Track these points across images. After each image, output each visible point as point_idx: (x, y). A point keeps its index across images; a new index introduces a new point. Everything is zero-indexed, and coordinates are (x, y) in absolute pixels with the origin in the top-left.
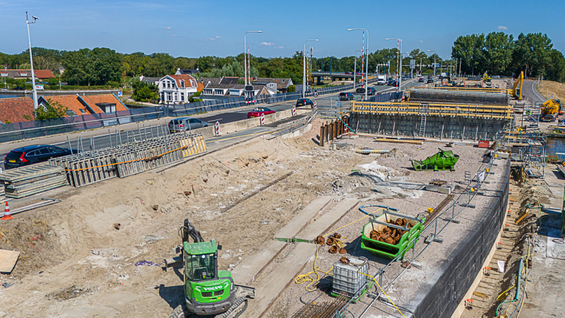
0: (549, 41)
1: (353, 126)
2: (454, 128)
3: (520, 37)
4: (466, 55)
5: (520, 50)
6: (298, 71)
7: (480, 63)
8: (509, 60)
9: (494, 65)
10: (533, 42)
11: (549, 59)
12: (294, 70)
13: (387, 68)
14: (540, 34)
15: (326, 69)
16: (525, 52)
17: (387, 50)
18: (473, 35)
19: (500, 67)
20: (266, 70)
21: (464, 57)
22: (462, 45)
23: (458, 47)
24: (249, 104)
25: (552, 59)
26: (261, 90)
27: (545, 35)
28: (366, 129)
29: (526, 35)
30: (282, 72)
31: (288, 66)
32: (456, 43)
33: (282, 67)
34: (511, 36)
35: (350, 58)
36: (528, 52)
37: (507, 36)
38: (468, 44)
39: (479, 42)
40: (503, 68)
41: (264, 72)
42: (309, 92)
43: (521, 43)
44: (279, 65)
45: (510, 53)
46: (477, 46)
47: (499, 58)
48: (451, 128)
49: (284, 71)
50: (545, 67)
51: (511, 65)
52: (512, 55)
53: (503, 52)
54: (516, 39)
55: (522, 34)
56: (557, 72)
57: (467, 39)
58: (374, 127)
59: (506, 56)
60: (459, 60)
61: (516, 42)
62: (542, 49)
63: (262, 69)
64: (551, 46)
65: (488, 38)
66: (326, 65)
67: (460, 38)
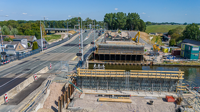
0: (139, 16)
1: (79, 84)
2: (145, 84)
3: (129, 14)
4: (110, 21)
5: (129, 19)
6: (39, 30)
7: (115, 25)
8: (125, 24)
9: (120, 25)
10: (133, 16)
11: (139, 23)
12: (36, 29)
13: (78, 26)
14: (136, 13)
15: (52, 27)
16: (131, 20)
17: (76, 18)
18: (112, 13)
19: (122, 26)
20: (22, 29)
21: (108, 22)
22: (108, 17)
23: (106, 18)
24: (5, 64)
25: (140, 23)
26: (18, 45)
27: (137, 13)
28: (88, 86)
29: (130, 13)
30: (31, 31)
31: (33, 27)
32: (105, 16)
33: (30, 28)
34: (125, 14)
35: (61, 21)
36: (132, 20)
37: (124, 13)
38: (110, 17)
39: (114, 16)
40: (123, 27)
41: (21, 30)
42: (45, 47)
43: (129, 16)
44: (28, 27)
45: (126, 20)
46: (113, 18)
47: (122, 22)
48: (143, 84)
49: (31, 30)
50: (138, 26)
51: (126, 25)
52: (126, 21)
53: (123, 20)
54: (127, 15)
55: (129, 13)
56: (142, 28)
57: (109, 15)
58: (93, 84)
59: (124, 22)
60: (107, 23)
61: (128, 16)
62: (137, 19)
63: (20, 29)
64: (140, 18)
65: (117, 14)
66: (51, 24)
67: (107, 14)
